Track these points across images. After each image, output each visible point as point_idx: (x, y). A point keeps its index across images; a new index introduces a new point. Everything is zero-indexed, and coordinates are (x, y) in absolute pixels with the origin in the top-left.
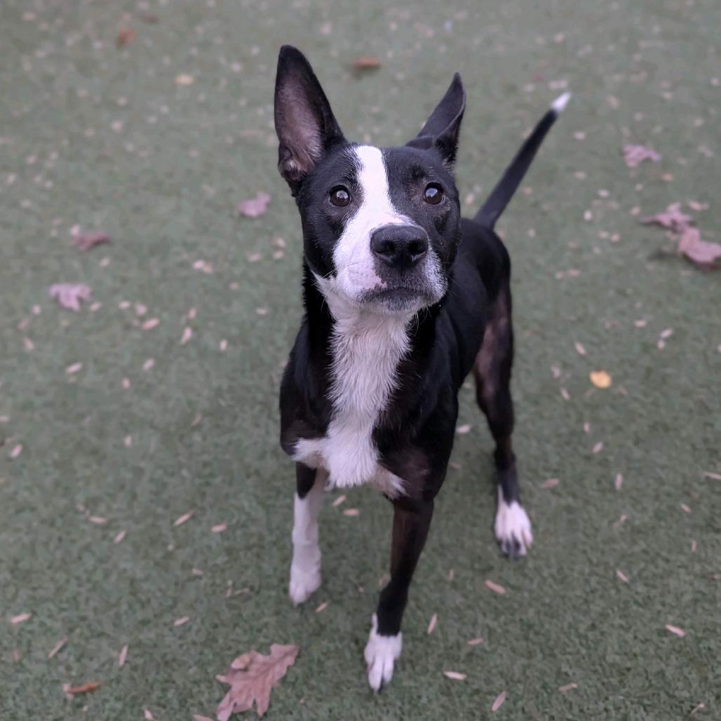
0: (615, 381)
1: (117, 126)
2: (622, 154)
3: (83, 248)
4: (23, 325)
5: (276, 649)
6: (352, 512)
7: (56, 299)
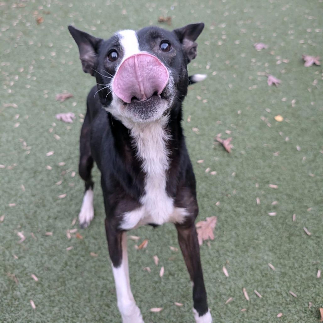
0: (284, 118)
1: (53, 54)
2: (254, 47)
3: (62, 100)
4: (51, 130)
5: (208, 219)
6: (214, 173)
7: (61, 120)
